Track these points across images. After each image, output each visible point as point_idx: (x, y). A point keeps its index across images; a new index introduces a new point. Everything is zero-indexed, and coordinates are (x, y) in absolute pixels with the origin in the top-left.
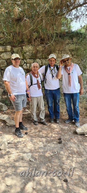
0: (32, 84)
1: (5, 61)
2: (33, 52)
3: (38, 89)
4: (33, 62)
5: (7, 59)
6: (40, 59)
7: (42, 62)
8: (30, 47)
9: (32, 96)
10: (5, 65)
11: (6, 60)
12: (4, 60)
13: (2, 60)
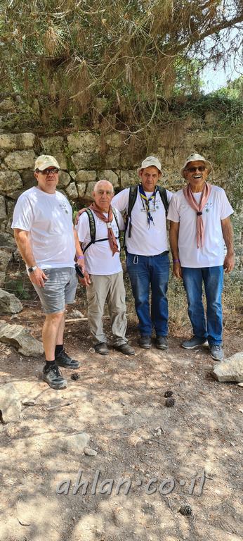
0: (93, 240)
1: (18, 175)
2: (95, 151)
3: (112, 253)
4: (94, 179)
5: (24, 169)
6: (114, 170)
7: (119, 180)
8: (88, 136)
9: (93, 272)
10: (17, 186)
11: (21, 172)
12: (15, 171)
13: (9, 172)
